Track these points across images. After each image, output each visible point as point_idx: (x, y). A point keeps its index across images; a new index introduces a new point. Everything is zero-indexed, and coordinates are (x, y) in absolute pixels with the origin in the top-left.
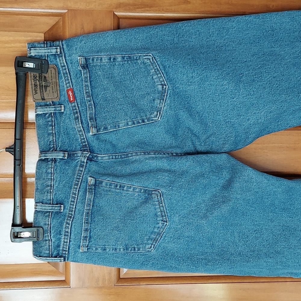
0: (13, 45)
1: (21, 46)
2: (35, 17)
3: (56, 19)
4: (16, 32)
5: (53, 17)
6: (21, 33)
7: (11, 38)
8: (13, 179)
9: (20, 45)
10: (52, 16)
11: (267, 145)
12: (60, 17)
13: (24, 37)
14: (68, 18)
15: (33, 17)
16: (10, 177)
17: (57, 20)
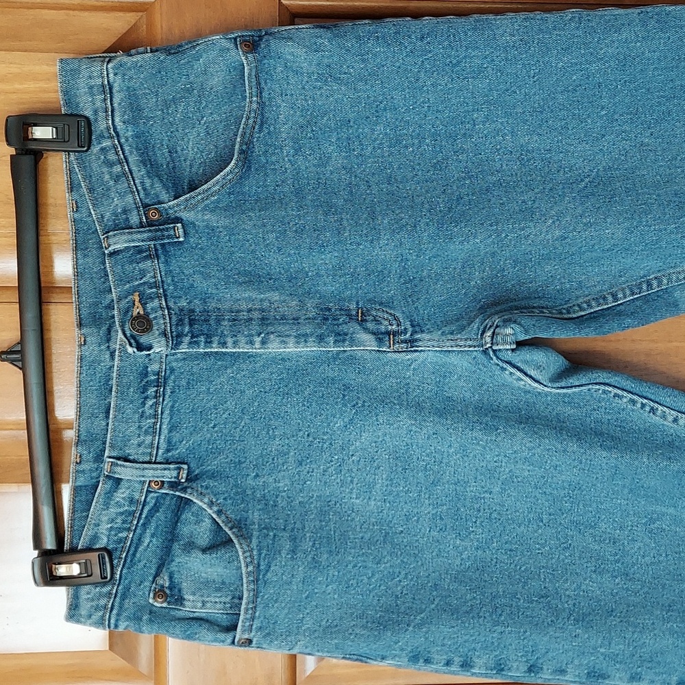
0: (17, 86)
1: (38, 90)
2: (76, 13)
3: (131, 18)
4: (26, 51)
5: (121, 14)
6: (40, 55)
7: (14, 69)
8: (26, 431)
9: (37, 85)
10: (120, 11)
11: (678, 344)
12: (141, 14)
13: (47, 65)
14: (161, 14)
15: (71, 12)
16: (11, 429)
17: (133, 22)
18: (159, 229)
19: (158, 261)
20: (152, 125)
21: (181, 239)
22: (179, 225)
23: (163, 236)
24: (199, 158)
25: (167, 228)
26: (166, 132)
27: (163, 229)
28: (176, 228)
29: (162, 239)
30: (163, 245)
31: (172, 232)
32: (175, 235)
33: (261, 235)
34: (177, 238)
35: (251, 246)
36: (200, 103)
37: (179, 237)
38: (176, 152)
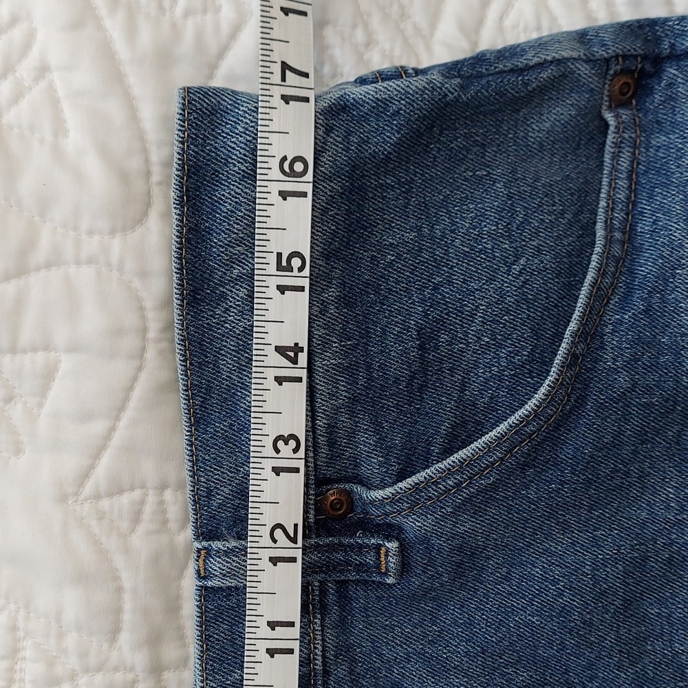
18: (341, 544)
19: (323, 620)
20: (391, 263)
21: (390, 581)
22: (393, 545)
23: (348, 563)
24: (489, 366)
25: (360, 547)
26: (421, 289)
27: (351, 547)
28: (383, 551)
29: (341, 572)
30: (342, 584)
31: (370, 559)
32: (378, 566)
33: (587, 569)
34: (380, 573)
35: (561, 595)
36: (513, 213)
37: (386, 574)
38: (437, 347)
